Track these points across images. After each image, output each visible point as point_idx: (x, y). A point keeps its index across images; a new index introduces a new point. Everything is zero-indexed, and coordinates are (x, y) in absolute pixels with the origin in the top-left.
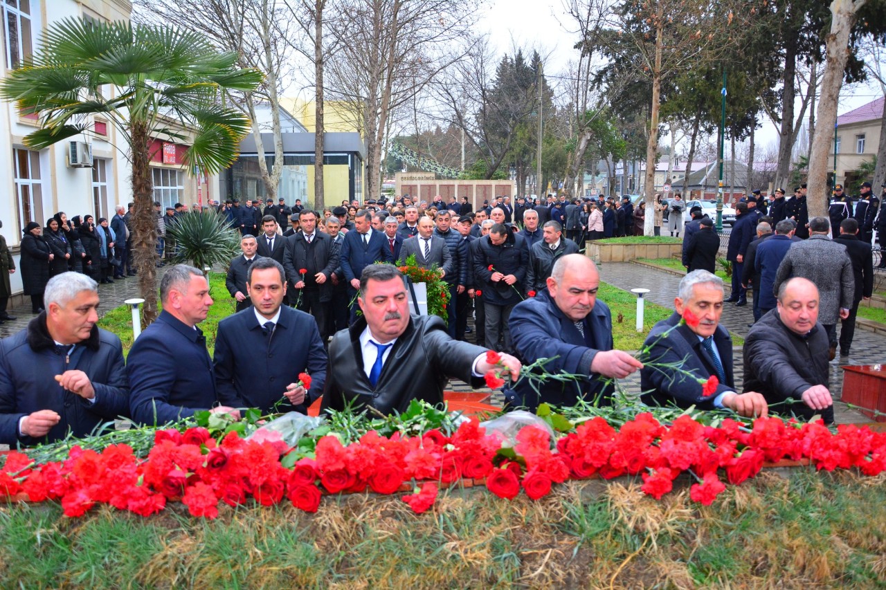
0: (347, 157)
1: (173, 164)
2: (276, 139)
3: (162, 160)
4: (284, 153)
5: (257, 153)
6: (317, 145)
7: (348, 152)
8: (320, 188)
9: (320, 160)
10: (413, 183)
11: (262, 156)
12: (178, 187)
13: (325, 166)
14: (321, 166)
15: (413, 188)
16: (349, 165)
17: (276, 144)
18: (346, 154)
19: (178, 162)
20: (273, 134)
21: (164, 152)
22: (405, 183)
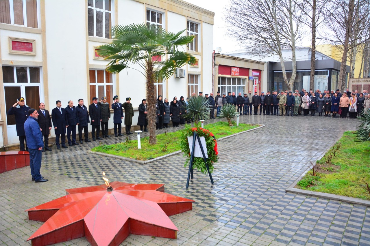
0: (328, 71)
1: (238, 76)
2: (294, 64)
3: (231, 75)
4: (297, 70)
5: (282, 70)
6: (311, 66)
7: (328, 69)
8: (312, 86)
9: (312, 73)
10: (360, 83)
11: (284, 72)
12: (242, 85)
13: (316, 76)
14: (313, 76)
15: (359, 86)
16: (328, 75)
17: (293, 66)
18: (327, 70)
19: (240, 75)
20: (292, 62)
21: (232, 71)
22: (355, 84)
